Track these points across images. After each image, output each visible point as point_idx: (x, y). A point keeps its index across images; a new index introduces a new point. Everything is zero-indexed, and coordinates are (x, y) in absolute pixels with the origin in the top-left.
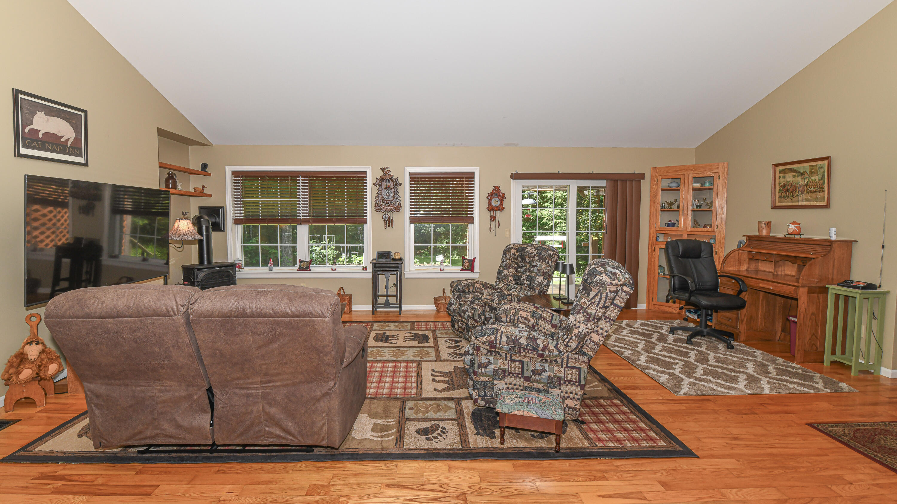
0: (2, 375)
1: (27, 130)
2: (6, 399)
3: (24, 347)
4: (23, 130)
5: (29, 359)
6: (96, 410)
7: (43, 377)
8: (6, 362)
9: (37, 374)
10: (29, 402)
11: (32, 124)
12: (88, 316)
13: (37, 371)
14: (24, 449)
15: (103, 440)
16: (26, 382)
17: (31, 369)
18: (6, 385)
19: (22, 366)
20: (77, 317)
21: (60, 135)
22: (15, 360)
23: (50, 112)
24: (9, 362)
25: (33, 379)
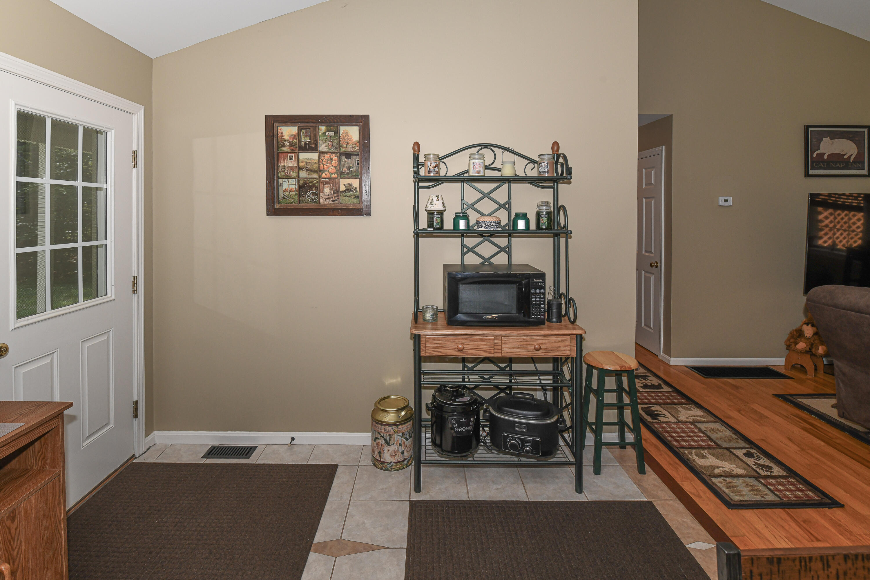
0: (785, 342)
1: (815, 155)
2: (786, 359)
3: (802, 326)
4: (812, 155)
5: (805, 336)
6: (841, 385)
7: (814, 353)
8: (789, 332)
9: (810, 349)
10: (802, 369)
11: (819, 149)
12: (836, 306)
13: (809, 346)
14: (791, 395)
15: (845, 412)
16: (801, 352)
17: (805, 343)
18: (787, 349)
19: (799, 339)
20: (828, 305)
21: (843, 153)
22: (795, 333)
23: (834, 136)
24: (791, 333)
25: (807, 352)
